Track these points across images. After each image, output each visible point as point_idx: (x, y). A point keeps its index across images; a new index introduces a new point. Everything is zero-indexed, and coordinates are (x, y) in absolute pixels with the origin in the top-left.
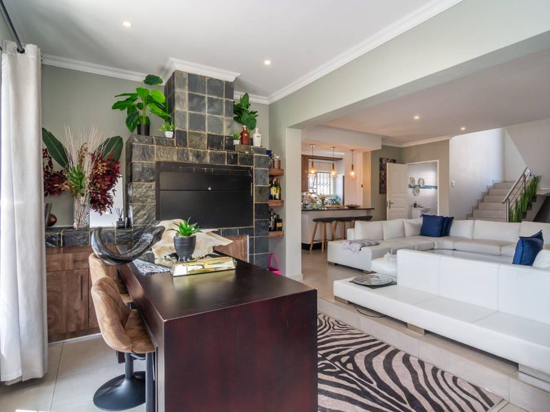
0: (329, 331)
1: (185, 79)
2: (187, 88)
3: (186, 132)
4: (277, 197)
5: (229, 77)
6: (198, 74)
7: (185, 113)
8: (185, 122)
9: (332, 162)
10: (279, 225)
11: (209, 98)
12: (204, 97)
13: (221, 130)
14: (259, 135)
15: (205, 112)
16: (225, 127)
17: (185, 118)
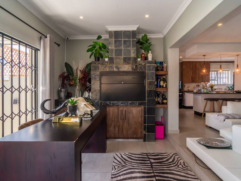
0: (174, 167)
1: (113, 34)
2: (114, 38)
3: (113, 58)
4: (164, 86)
5: (134, 28)
6: (119, 30)
7: (113, 49)
8: (113, 53)
9: (220, 64)
10: (165, 101)
11: (124, 40)
12: (122, 40)
13: (130, 54)
14: (151, 54)
15: (122, 47)
16: (132, 53)
17: (113, 51)
